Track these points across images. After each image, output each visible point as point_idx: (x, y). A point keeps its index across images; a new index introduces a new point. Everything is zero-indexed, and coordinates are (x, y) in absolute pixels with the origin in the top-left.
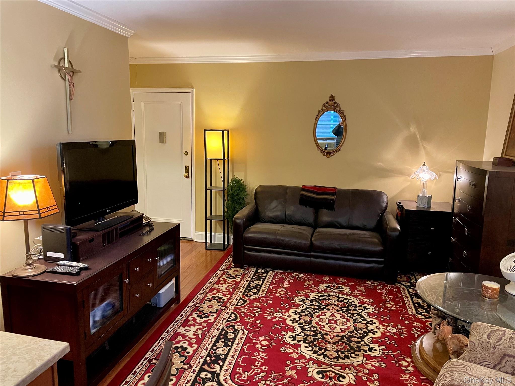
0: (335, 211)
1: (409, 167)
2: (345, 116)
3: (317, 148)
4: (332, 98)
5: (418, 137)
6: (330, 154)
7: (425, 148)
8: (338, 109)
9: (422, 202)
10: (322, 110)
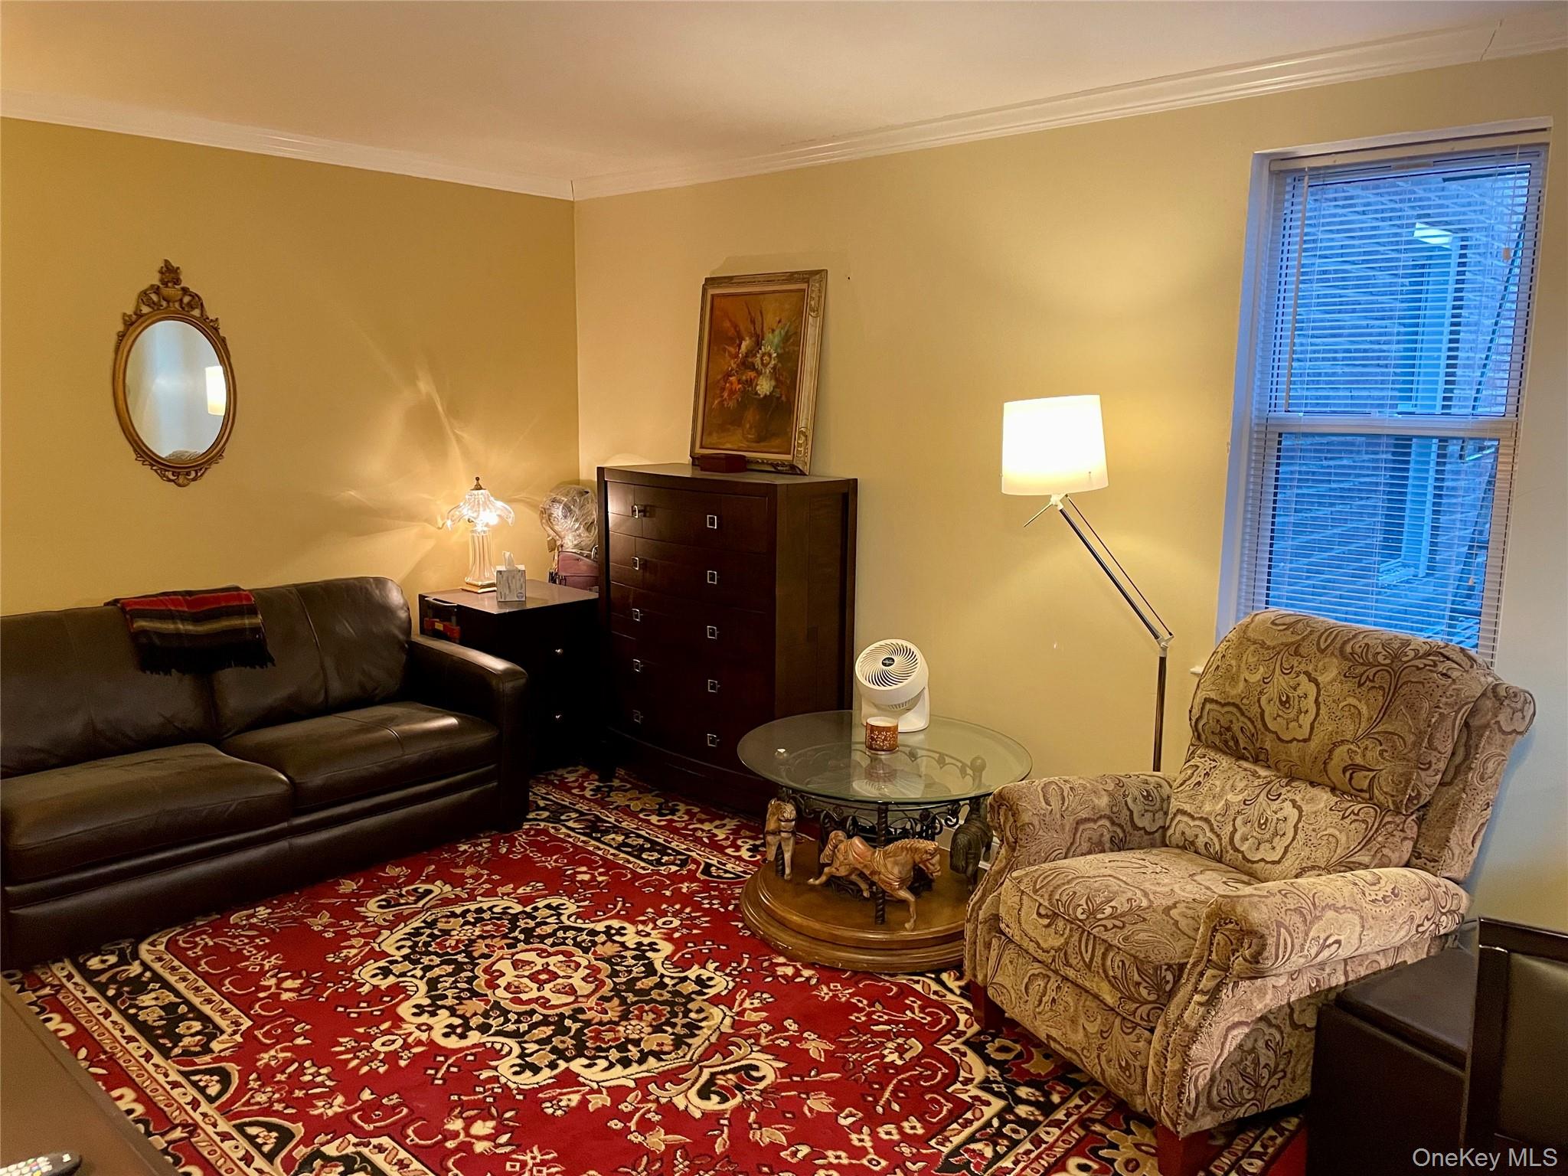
0: (274, 665)
1: (425, 496)
2: (223, 340)
3: (135, 456)
4: (170, 274)
5: (440, 408)
6: (188, 474)
7: (459, 439)
8: (196, 313)
9: (513, 587)
10: (139, 315)
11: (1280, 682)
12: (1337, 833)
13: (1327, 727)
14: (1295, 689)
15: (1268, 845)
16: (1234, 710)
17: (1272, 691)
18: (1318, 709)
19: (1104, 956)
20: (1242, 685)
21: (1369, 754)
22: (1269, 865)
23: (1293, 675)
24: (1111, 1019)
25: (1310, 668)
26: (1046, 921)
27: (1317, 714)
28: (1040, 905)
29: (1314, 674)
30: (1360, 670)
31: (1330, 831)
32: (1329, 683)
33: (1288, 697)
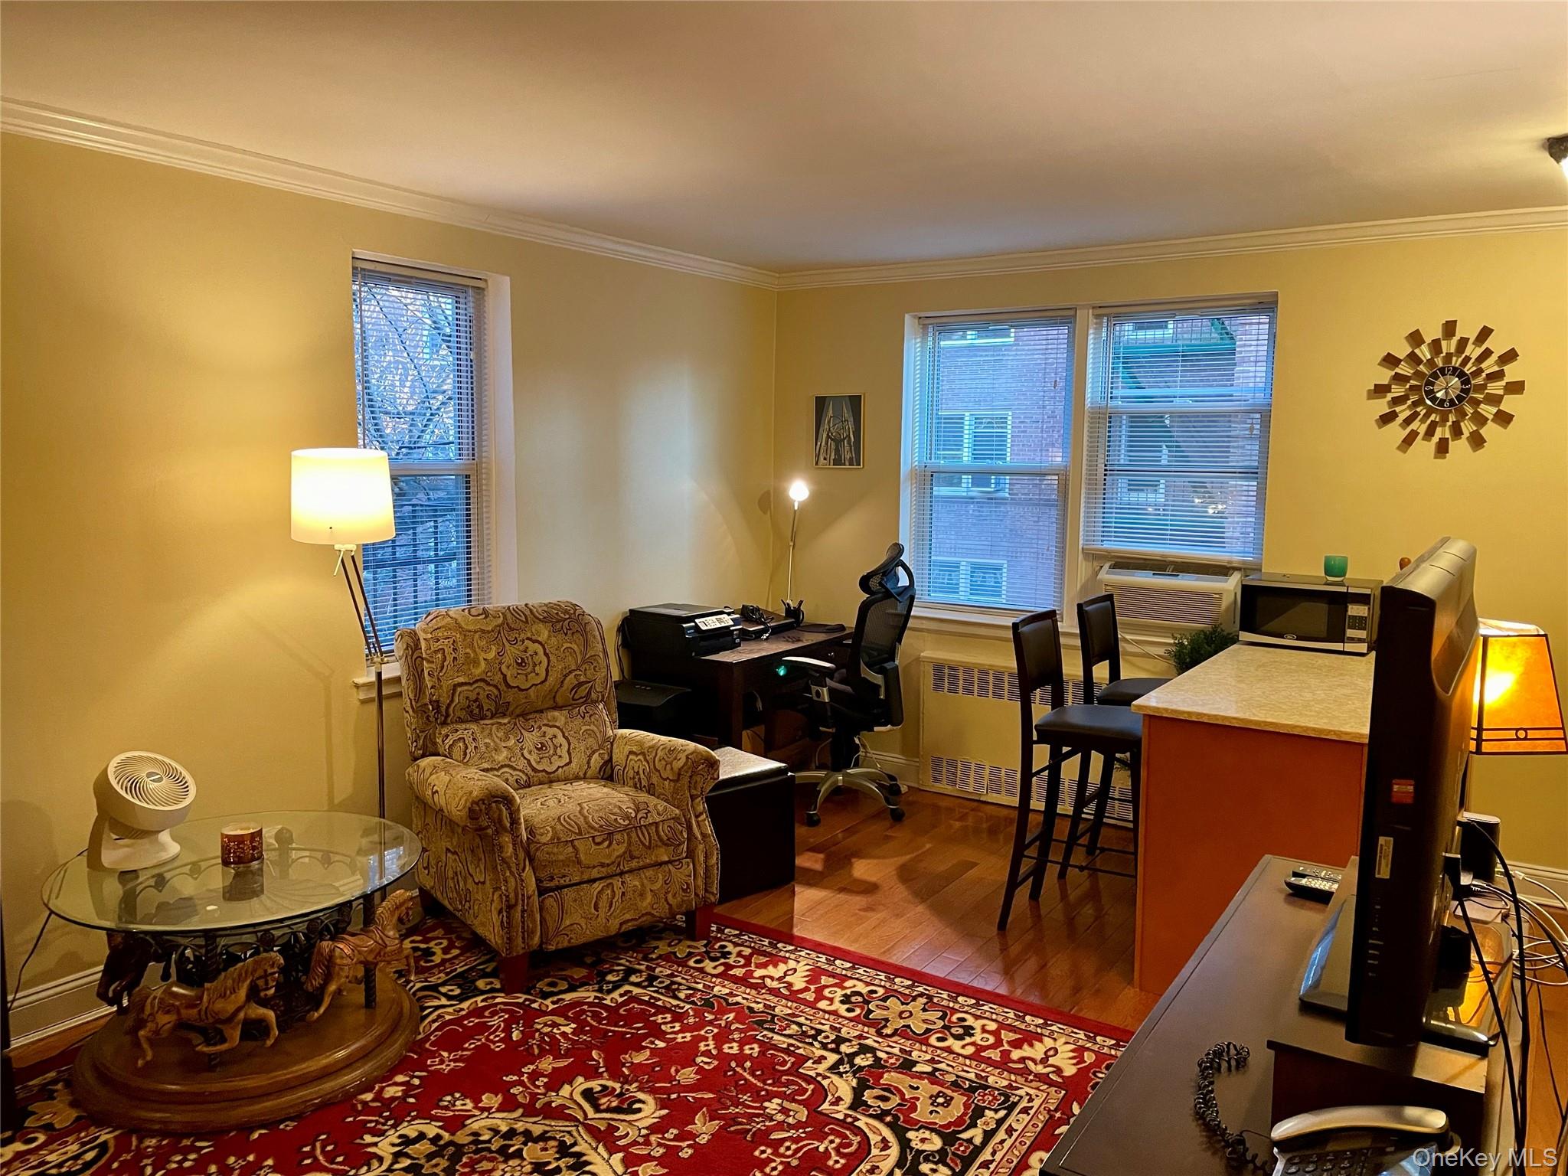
11: (512, 651)
12: (588, 727)
13: (558, 667)
14: (525, 652)
15: (556, 757)
16: (482, 684)
17: (508, 659)
18: (548, 658)
19: (657, 831)
20: (483, 664)
21: (588, 672)
22: (565, 768)
23: (519, 643)
24: (667, 870)
25: (529, 635)
26: (606, 844)
27: (549, 661)
28: (593, 837)
29: (534, 638)
30: (558, 626)
31: (584, 728)
32: (548, 639)
33: (522, 659)
